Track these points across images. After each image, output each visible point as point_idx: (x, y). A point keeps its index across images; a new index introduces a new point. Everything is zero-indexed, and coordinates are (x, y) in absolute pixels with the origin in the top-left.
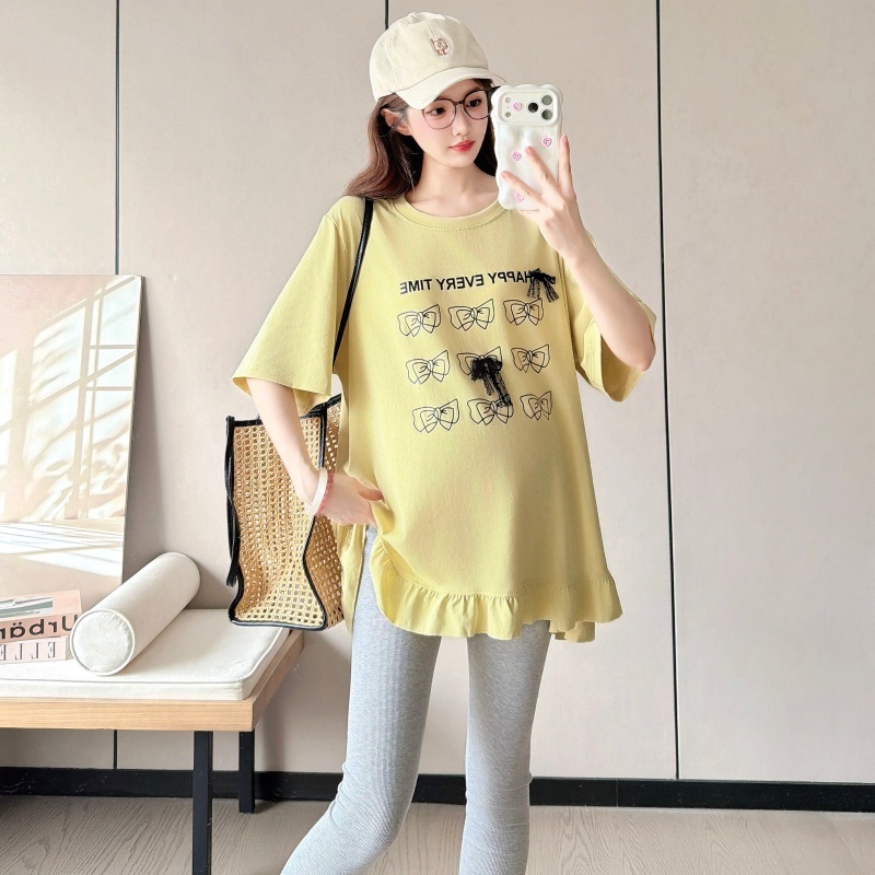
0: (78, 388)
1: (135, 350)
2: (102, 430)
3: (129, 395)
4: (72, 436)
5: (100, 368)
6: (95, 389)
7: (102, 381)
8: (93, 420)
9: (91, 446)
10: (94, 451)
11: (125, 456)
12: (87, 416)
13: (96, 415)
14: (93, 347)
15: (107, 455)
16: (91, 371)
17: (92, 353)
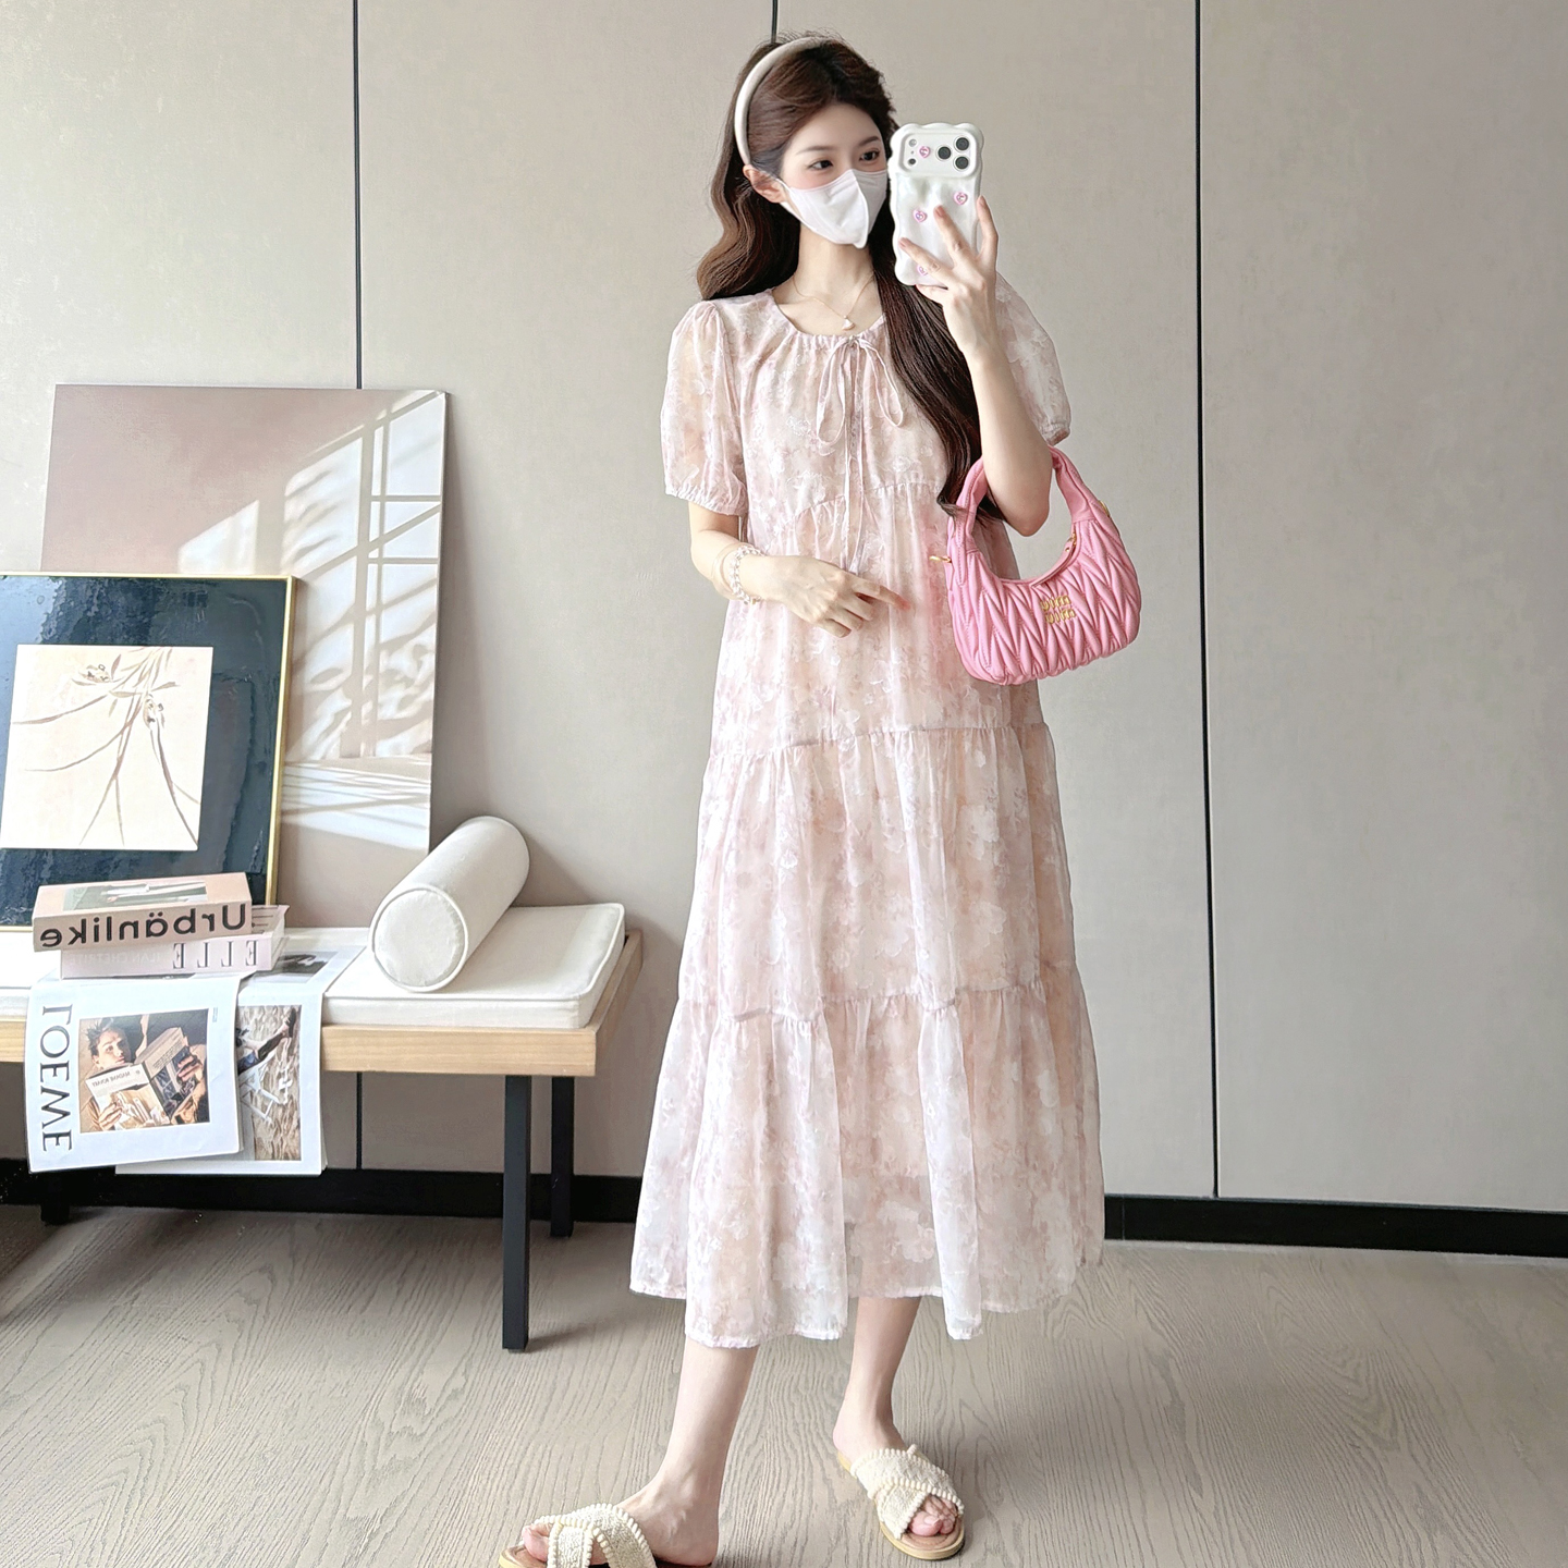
0: (353, 562)
1: (439, 503)
2: (393, 623)
3: (435, 569)
4: (348, 632)
5: (387, 531)
6: (381, 561)
7: (392, 549)
8: (380, 607)
9: (378, 647)
10: (383, 654)
11: (430, 661)
12: (370, 602)
13: (385, 599)
14: (376, 499)
15: (402, 661)
16: (374, 534)
17: (375, 506)
